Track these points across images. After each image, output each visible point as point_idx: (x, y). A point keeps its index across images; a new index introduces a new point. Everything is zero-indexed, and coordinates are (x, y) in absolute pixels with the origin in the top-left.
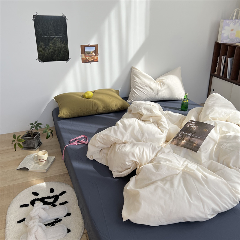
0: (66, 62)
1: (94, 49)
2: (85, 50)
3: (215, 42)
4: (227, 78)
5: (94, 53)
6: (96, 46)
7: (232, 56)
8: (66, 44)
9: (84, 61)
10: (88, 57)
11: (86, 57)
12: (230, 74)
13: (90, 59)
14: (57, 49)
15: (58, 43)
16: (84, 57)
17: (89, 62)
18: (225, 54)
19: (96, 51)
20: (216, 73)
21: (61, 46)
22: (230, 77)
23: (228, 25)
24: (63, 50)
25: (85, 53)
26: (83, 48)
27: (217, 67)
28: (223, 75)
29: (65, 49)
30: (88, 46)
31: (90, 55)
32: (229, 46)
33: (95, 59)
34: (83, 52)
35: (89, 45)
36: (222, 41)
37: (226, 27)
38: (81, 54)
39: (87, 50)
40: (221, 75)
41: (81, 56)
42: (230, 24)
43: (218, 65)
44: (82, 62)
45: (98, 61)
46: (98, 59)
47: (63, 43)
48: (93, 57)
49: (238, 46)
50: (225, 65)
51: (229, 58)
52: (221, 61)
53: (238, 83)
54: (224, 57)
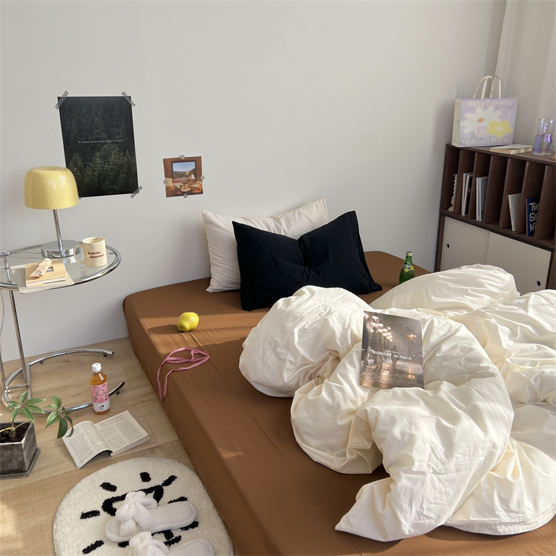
0: (132, 197)
1: (194, 167)
2: (174, 170)
3: (447, 145)
4: (477, 220)
5: (192, 176)
6: (197, 161)
7: (484, 173)
8: (132, 158)
9: (172, 193)
10: (180, 184)
11: (176, 184)
12: (483, 212)
13: (185, 189)
14: (112, 169)
15: (113, 154)
16: (172, 185)
17: (183, 194)
18: (470, 170)
19: (197, 172)
20: (451, 209)
21: (120, 161)
22: (482, 218)
23: (473, 110)
24: (124, 171)
25: (174, 175)
26: (168, 164)
27: (454, 196)
28: (467, 212)
29: (129, 169)
30: (179, 160)
31: (185, 179)
32: (476, 154)
33: (196, 188)
34: (169, 172)
35: (183, 159)
36: (461, 144)
37: (468, 115)
38: (164, 178)
39: (177, 168)
40: (463, 213)
41: (165, 182)
42: (476, 107)
43: (454, 192)
44: (168, 196)
45: (202, 193)
46: (202, 187)
47: (125, 155)
48: (192, 184)
49: (495, 154)
50: (471, 193)
51: (477, 179)
52: (460, 183)
53: (500, 230)
54: (468, 176)
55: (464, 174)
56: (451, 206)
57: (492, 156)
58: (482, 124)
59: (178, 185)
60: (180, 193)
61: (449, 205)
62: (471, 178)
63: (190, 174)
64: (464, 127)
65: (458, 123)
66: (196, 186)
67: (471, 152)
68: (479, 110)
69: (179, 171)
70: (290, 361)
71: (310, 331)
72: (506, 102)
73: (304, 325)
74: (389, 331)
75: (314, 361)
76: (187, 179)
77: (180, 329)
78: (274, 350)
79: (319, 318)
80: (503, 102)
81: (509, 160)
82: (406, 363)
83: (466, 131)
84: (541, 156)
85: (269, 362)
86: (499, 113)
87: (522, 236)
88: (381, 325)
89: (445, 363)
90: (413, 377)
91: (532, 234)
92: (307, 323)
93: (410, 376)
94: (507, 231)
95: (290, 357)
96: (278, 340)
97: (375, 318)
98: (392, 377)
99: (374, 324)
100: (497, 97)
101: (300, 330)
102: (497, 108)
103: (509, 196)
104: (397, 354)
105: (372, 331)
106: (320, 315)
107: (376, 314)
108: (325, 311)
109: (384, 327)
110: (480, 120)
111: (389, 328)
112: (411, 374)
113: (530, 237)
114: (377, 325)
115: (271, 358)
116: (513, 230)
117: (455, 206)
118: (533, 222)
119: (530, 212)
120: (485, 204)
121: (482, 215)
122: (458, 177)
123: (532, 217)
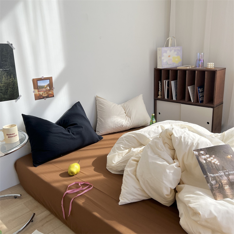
0: (16, 101)
1: (49, 83)
2: (38, 85)
3: (155, 69)
4: (174, 99)
5: (48, 87)
6: (50, 79)
7: (175, 78)
8: (15, 79)
9: (38, 97)
10: (42, 92)
11: (40, 93)
12: (176, 95)
13: (45, 95)
14: (3, 86)
15: (4, 77)
16: (38, 93)
17: (43, 98)
18: (167, 78)
19: (51, 85)
20: (159, 97)
21: (8, 81)
22: (176, 99)
23: (166, 52)
24: (11, 86)
25: (39, 88)
26: (35, 82)
27: (160, 91)
29: (14, 85)
30: (40, 79)
31: (44, 89)
32: (170, 71)
33: (51, 94)
34: (36, 87)
35: (43, 78)
36: (163, 67)
37: (165, 54)
38: (33, 90)
39: (40, 84)
40: (166, 97)
41: (34, 92)
42: (167, 50)
43: (160, 89)
44: (36, 100)
45: (53, 96)
46: (53, 93)
47: (11, 77)
48: (48, 92)
49: (180, 70)
50: (169, 88)
51: (172, 82)
52: (163, 85)
53: (186, 103)
54: (167, 81)
55: (165, 81)
56: (159, 95)
57: (178, 71)
58: (170, 58)
59: (41, 93)
60: (42, 97)
61: (158, 95)
62: (168, 82)
63: (47, 87)
64: (163, 60)
65: (160, 58)
66: (50, 93)
67: (167, 71)
68: (168, 52)
69: (41, 85)
72: (179, 48)
76: (45, 89)
80: (177, 48)
81: (187, 71)
83: (164, 61)
84: (200, 68)
86: (176, 53)
87: (197, 104)
88: (208, 156)
91: (202, 102)
94: (189, 102)
97: (202, 152)
99: (203, 157)
100: (175, 46)
102: (175, 51)
103: (188, 87)
107: (201, 150)
109: (210, 156)
110: (169, 56)
113: (202, 104)
114: (205, 157)
116: (192, 101)
117: (161, 95)
118: (201, 97)
119: (199, 93)
120: (176, 92)
121: (176, 97)
122: (161, 82)
123: (200, 95)
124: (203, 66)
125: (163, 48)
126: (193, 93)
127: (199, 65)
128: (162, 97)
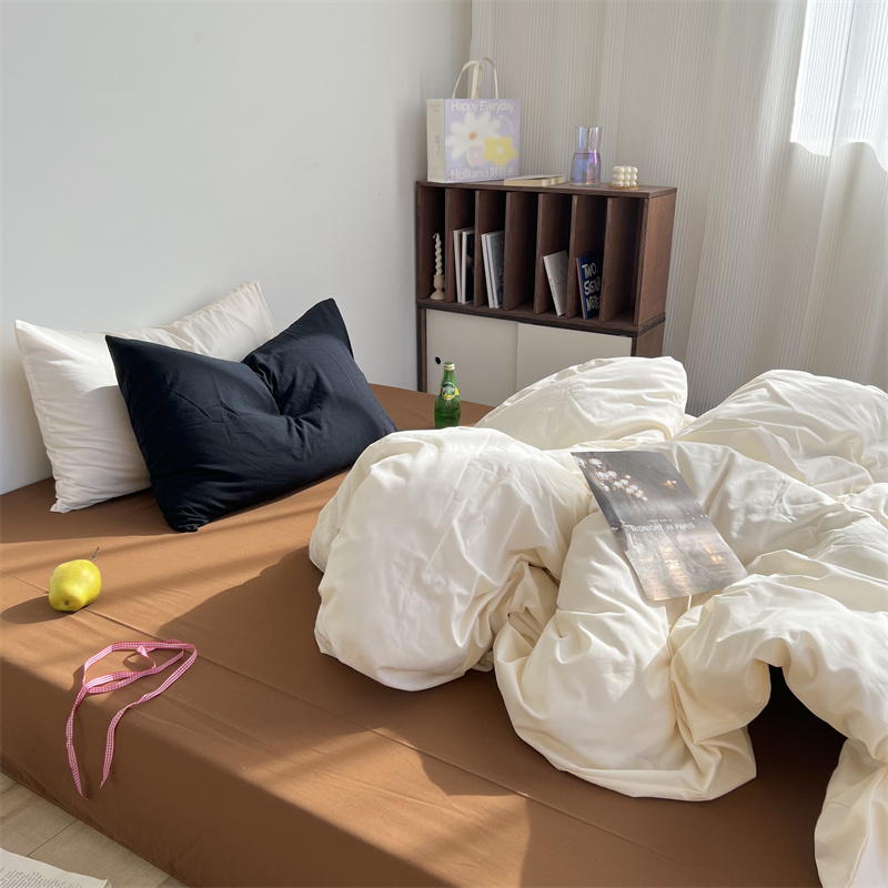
3: (417, 183)
4: (491, 306)
7: (496, 225)
12: (500, 290)
18: (467, 222)
20: (436, 296)
22: (500, 303)
23: (460, 117)
27: (439, 272)
28: (469, 296)
32: (477, 193)
36: (449, 177)
37: (455, 126)
42: (466, 112)
43: (438, 266)
49: (514, 190)
50: (473, 261)
51: (483, 236)
52: (451, 249)
53: (538, 318)
54: (464, 234)
55: (456, 233)
56: (435, 290)
57: (508, 195)
58: (476, 143)
61: (429, 292)
62: (471, 239)
64: (451, 148)
65: (438, 139)
67: (467, 193)
68: (469, 117)
70: (461, 597)
71: (481, 518)
72: (507, 105)
73: (466, 509)
74: (631, 482)
75: (498, 583)
77: (63, 607)
78: (418, 582)
79: (486, 487)
80: (501, 105)
81: (541, 196)
82: (694, 537)
83: (455, 154)
84: (589, 185)
85: (411, 612)
86: (497, 124)
87: (577, 321)
88: (612, 474)
89: (755, 518)
90: (720, 558)
91: (594, 313)
92: (469, 502)
93: (714, 558)
94: (548, 317)
95: (457, 589)
96: (421, 554)
97: (595, 462)
98: (688, 569)
99: (600, 474)
100: (492, 96)
101: (460, 521)
102: (494, 115)
103: (546, 258)
104: (669, 523)
105: (607, 488)
106: (486, 480)
107: (592, 455)
108: (493, 470)
109: (620, 477)
110: (473, 136)
111: (628, 477)
112: (713, 554)
113: (588, 321)
114: (606, 476)
115: (413, 602)
116: (559, 313)
117: (443, 290)
118: (590, 295)
119: (584, 280)
120: (500, 279)
121: (498, 297)
122: (442, 239)
123: (587, 289)
124: (599, 177)
125: (448, 101)
126: (563, 283)
127: (585, 174)
128: (445, 296)
